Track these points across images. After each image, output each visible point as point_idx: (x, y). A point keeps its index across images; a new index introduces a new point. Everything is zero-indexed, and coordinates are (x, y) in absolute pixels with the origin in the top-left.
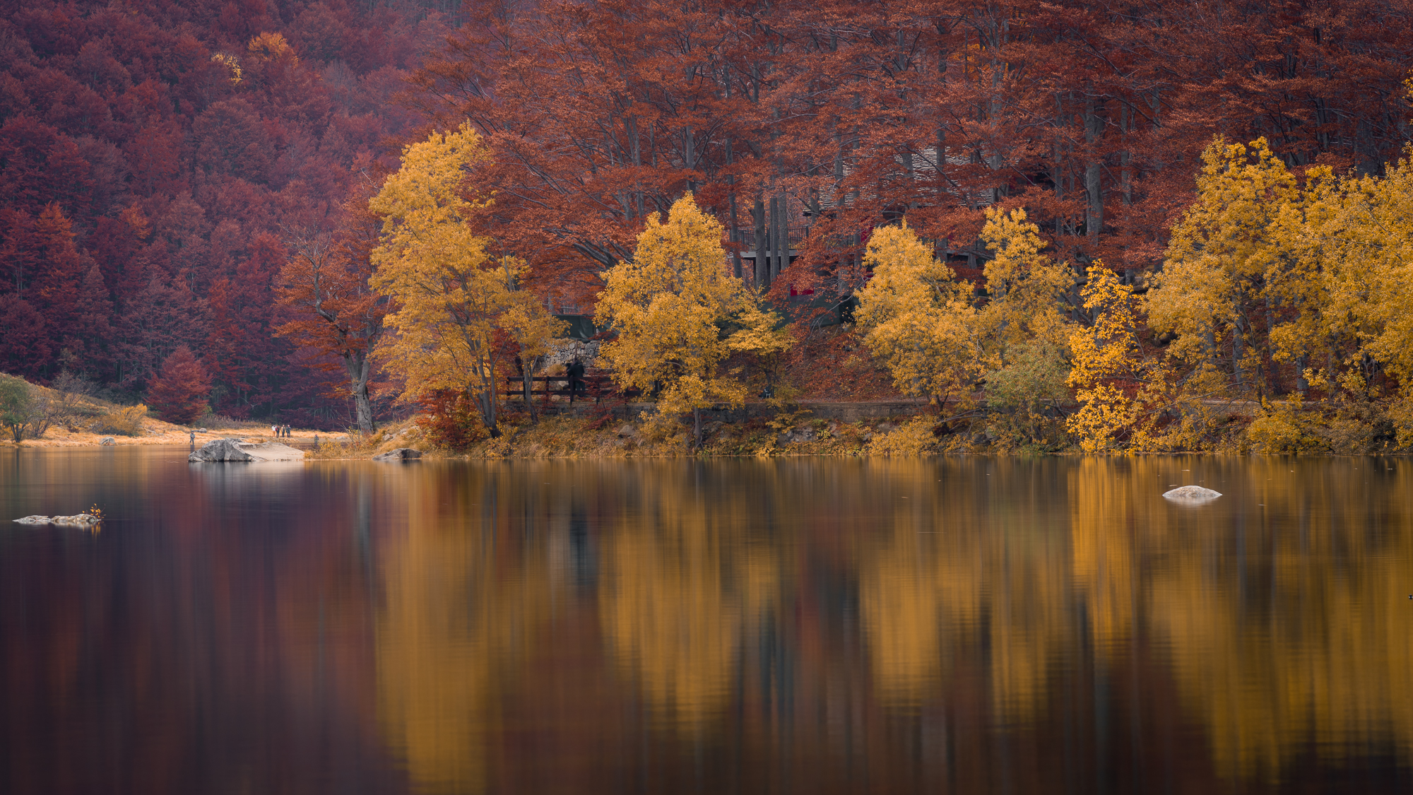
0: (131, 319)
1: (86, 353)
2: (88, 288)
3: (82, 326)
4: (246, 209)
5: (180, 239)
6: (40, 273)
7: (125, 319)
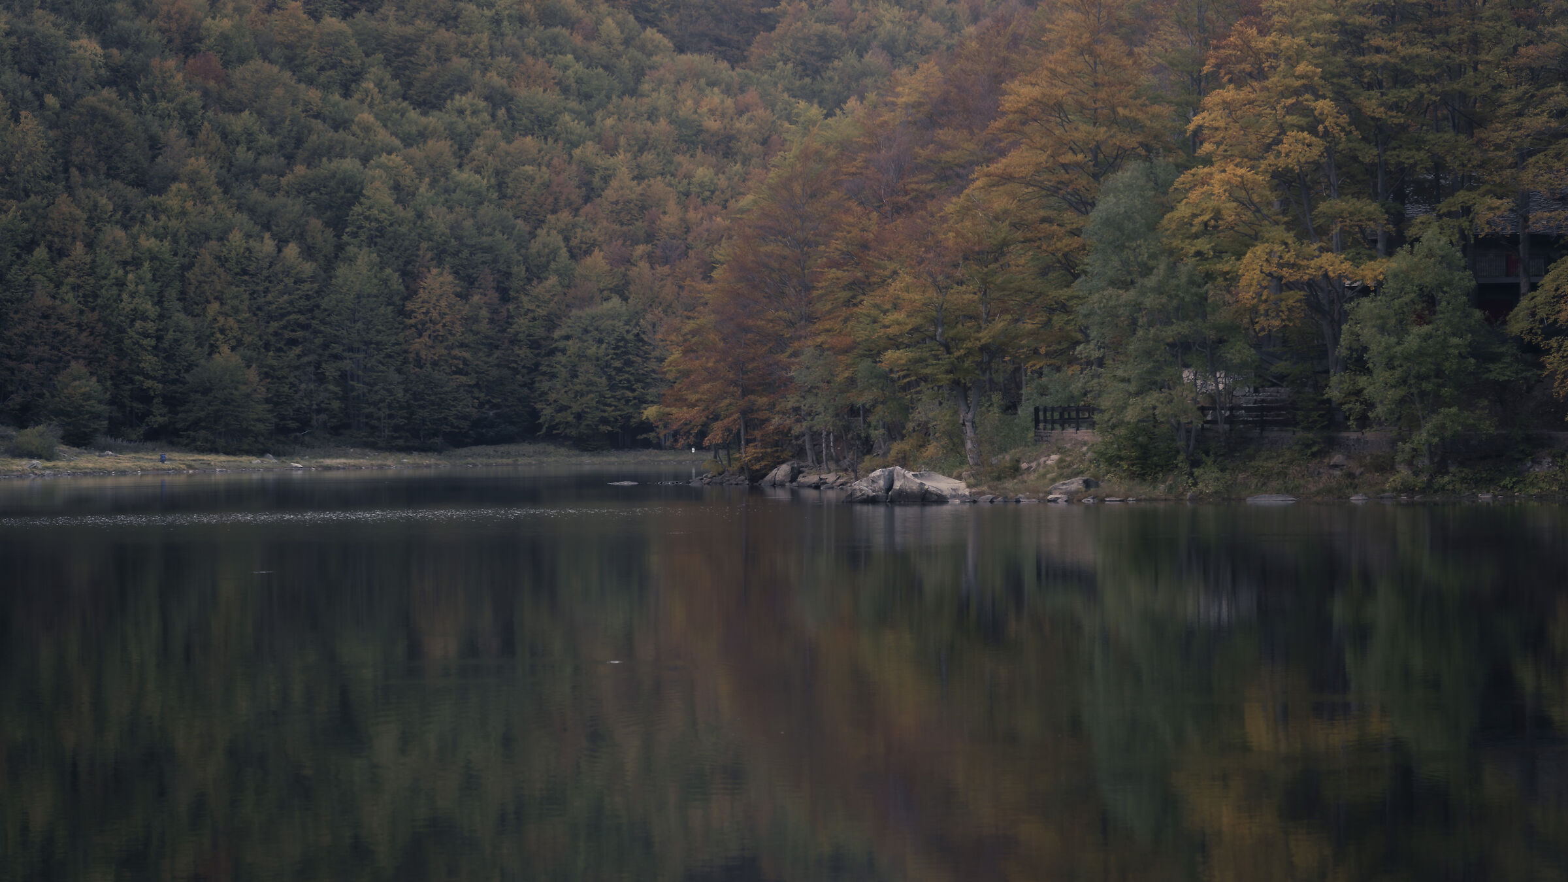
0: (16, 335)
4: (129, 216)
5: (62, 248)
7: (9, 334)
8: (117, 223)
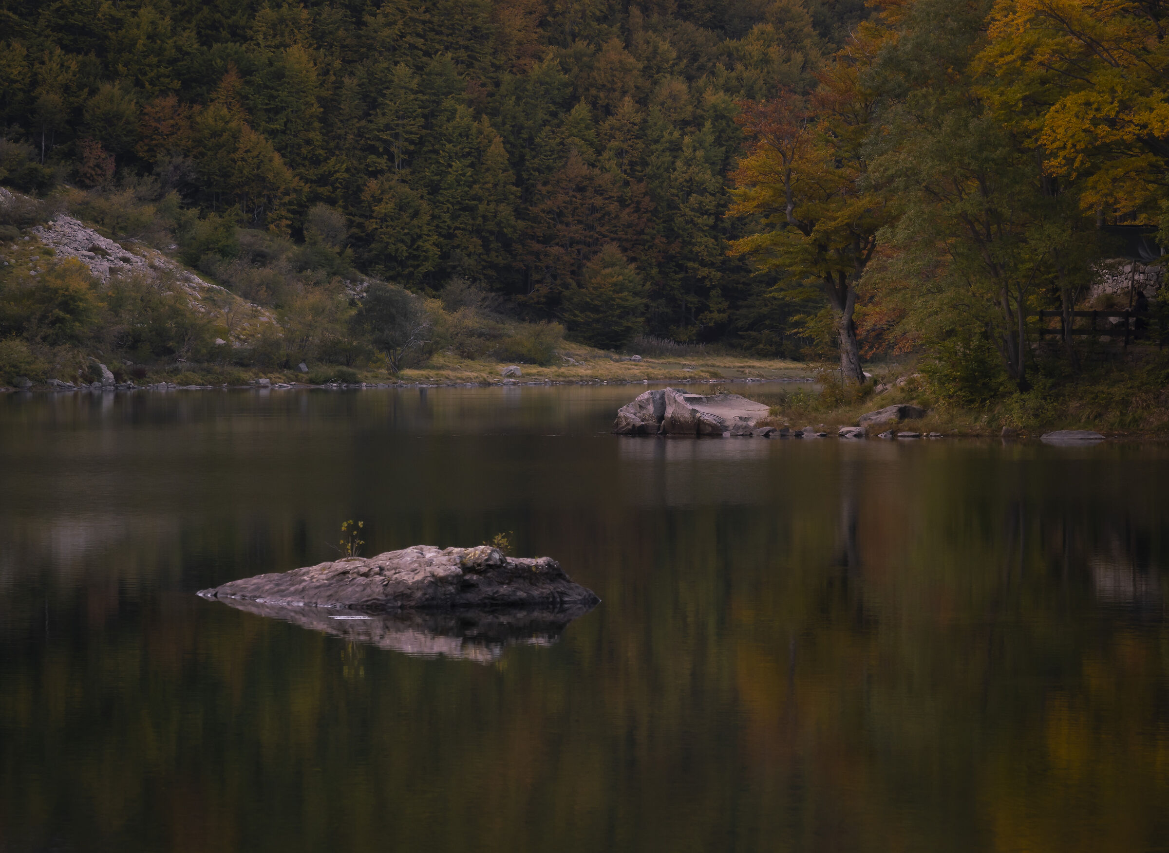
0: (543, 211)
1: (485, 257)
2: (488, 170)
3: (480, 221)
4: (696, 64)
5: (608, 104)
6: (425, 149)
7: (535, 210)
8: (681, 73)
